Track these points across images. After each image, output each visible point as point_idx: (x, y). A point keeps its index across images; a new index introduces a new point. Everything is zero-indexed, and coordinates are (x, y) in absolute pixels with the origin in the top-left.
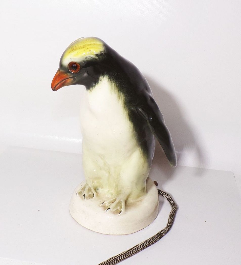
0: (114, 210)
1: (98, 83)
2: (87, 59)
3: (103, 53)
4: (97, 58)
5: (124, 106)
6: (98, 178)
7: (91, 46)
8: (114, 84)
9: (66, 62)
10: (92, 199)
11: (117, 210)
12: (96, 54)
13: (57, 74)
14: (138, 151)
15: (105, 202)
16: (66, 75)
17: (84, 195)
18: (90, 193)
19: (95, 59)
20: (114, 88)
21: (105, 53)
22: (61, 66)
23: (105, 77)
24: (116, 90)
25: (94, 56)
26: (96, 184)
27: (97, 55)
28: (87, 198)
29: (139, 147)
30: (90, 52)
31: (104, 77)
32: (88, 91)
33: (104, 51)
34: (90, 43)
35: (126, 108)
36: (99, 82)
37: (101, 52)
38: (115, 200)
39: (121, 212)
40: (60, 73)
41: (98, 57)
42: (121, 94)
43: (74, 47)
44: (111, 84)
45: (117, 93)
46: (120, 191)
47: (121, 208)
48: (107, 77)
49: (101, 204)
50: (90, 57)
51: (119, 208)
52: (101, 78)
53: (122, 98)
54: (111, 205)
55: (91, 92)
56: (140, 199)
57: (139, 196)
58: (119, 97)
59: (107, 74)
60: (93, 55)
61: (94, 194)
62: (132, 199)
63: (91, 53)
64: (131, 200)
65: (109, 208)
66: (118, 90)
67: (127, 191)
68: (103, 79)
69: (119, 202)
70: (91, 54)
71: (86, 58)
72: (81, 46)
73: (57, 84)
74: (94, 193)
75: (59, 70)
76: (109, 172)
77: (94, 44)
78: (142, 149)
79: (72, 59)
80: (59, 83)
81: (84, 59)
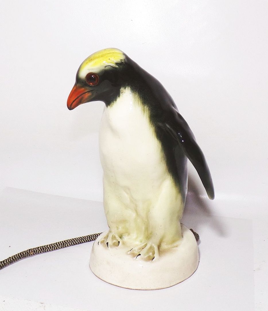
0: (146, 257)
1: (119, 96)
2: (107, 68)
3: (123, 61)
4: (117, 66)
5: (150, 121)
6: (124, 221)
7: (110, 55)
8: (137, 95)
9: (83, 75)
10: (117, 248)
11: (149, 257)
12: (116, 62)
13: (74, 90)
14: (169, 179)
15: (134, 249)
16: (83, 89)
17: (107, 243)
18: (115, 241)
19: (116, 68)
20: (137, 100)
21: (125, 62)
22: (78, 79)
23: (127, 88)
24: (140, 102)
25: (114, 65)
26: (121, 230)
27: (117, 64)
28: (111, 247)
29: (170, 175)
31: (125, 88)
32: (109, 107)
33: (125, 60)
34: (108, 52)
35: (152, 123)
36: (121, 94)
37: (121, 60)
38: (146, 245)
39: (154, 258)
40: (77, 88)
41: (119, 66)
42: (146, 107)
43: (92, 58)
44: (134, 96)
45: (141, 105)
46: (151, 233)
47: (154, 253)
48: (129, 88)
49: (129, 252)
50: (109, 66)
51: (151, 254)
52: (122, 89)
53: (147, 112)
54: (141, 251)
55: (112, 107)
56: (175, 244)
57: (174, 241)
58: (144, 110)
59: (128, 85)
60: (113, 63)
61: (119, 242)
62: (165, 244)
63: (110, 61)
64: (164, 246)
65: (140, 255)
66: (142, 103)
67: (159, 233)
68: (125, 90)
69: (151, 248)
70: (111, 63)
71: (105, 67)
72: (99, 56)
73: (74, 101)
74: (119, 240)
75: (76, 85)
76: (136, 211)
77: (113, 53)
78: (173, 177)
79: (90, 69)
80: (75, 100)
81: (103, 68)
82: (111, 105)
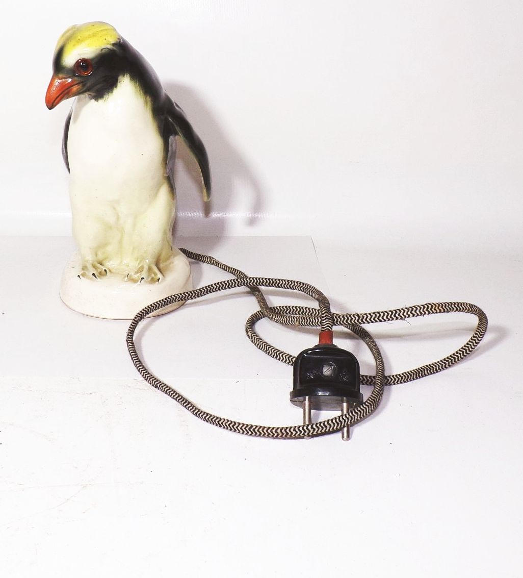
1: (116, 87)
2: (103, 51)
4: (115, 48)
7: (103, 33)
8: (138, 84)
12: (114, 43)
15: (131, 274)
17: (94, 274)
18: (99, 270)
19: (112, 50)
20: (138, 90)
23: (126, 75)
24: (142, 92)
25: (109, 47)
26: (100, 257)
27: (114, 45)
30: (105, 41)
31: (124, 76)
34: (100, 29)
36: (118, 84)
38: (142, 267)
39: (159, 279)
42: (148, 97)
44: (135, 85)
45: (143, 96)
47: (156, 274)
48: (128, 75)
50: (105, 48)
51: (153, 275)
52: (120, 78)
54: (140, 275)
55: (106, 101)
58: (146, 102)
59: (127, 73)
60: (110, 44)
61: (105, 270)
63: (107, 42)
65: (143, 278)
66: (144, 93)
68: (123, 78)
70: (108, 44)
71: (102, 50)
72: (89, 35)
73: (56, 98)
77: (106, 30)
79: (80, 55)
80: (59, 96)
81: (98, 52)
82: (105, 98)
